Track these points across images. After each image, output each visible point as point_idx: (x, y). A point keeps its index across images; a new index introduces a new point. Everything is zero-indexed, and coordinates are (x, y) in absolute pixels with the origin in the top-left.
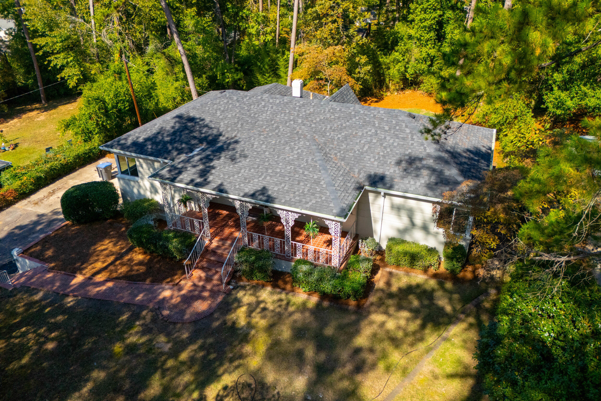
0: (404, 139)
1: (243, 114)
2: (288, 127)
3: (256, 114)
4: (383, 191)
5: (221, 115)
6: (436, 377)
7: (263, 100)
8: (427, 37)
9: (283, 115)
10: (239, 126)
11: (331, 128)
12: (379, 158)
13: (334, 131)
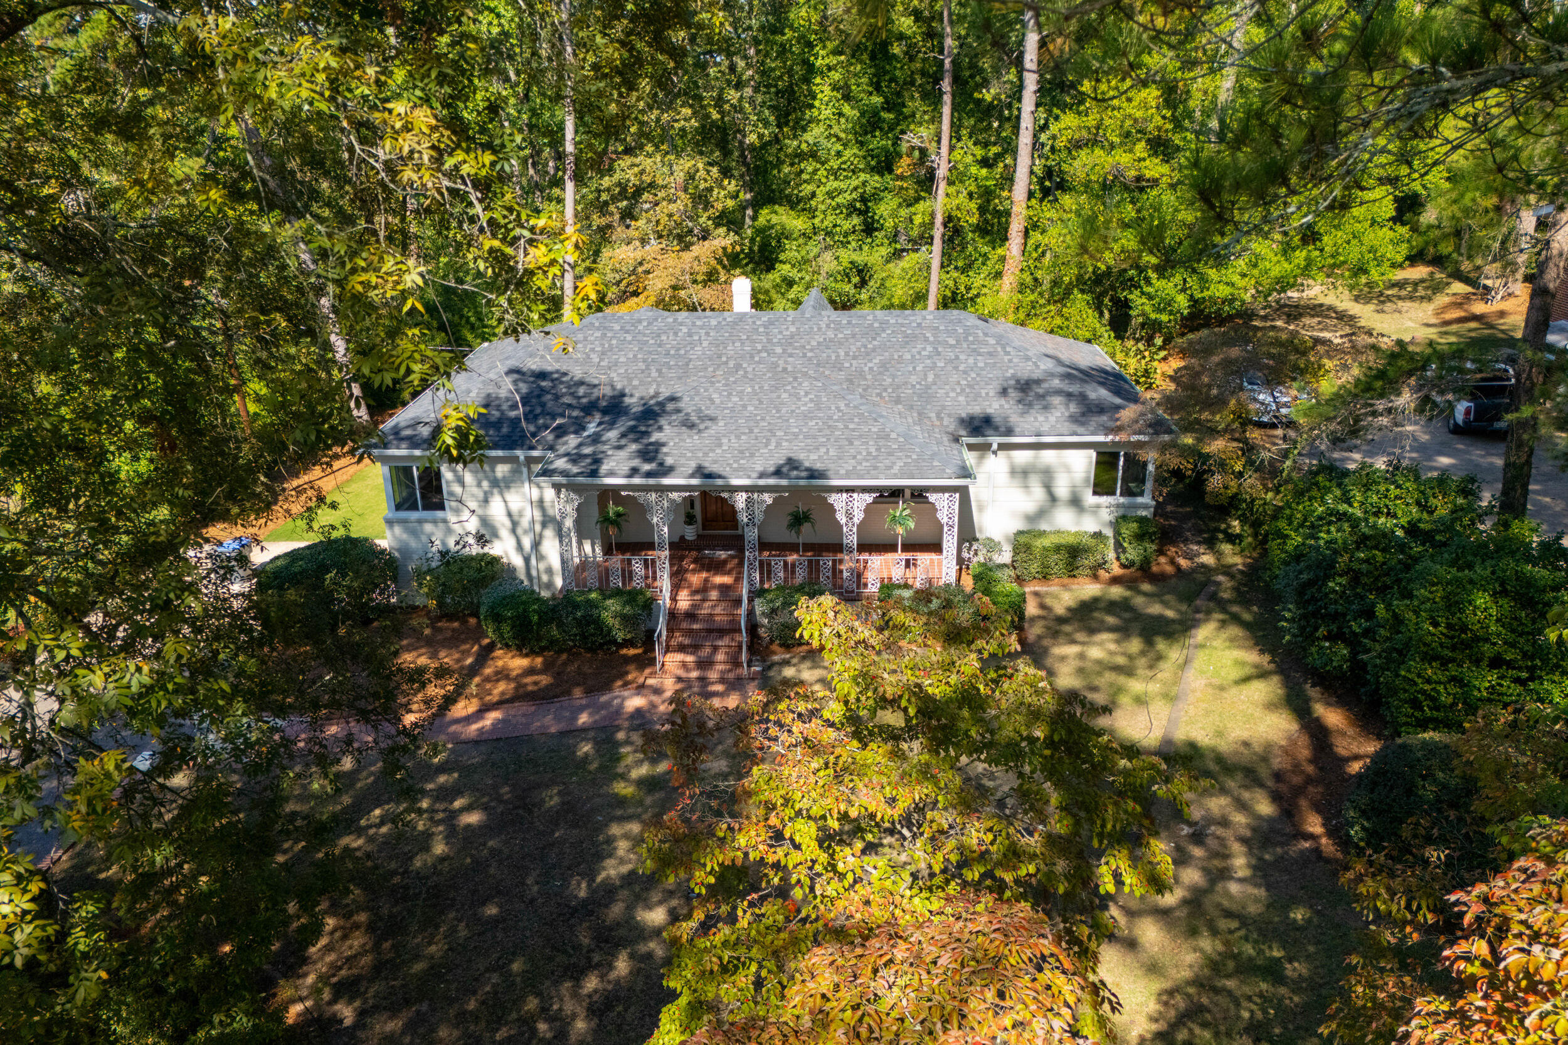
0: (990, 354)
1: (650, 353)
2: (759, 362)
3: (678, 349)
4: (995, 441)
5: (601, 360)
6: (1222, 688)
7: (681, 324)
8: (847, 225)
9: (738, 344)
10: (654, 374)
11: (847, 354)
12: (963, 390)
13: (855, 358)
